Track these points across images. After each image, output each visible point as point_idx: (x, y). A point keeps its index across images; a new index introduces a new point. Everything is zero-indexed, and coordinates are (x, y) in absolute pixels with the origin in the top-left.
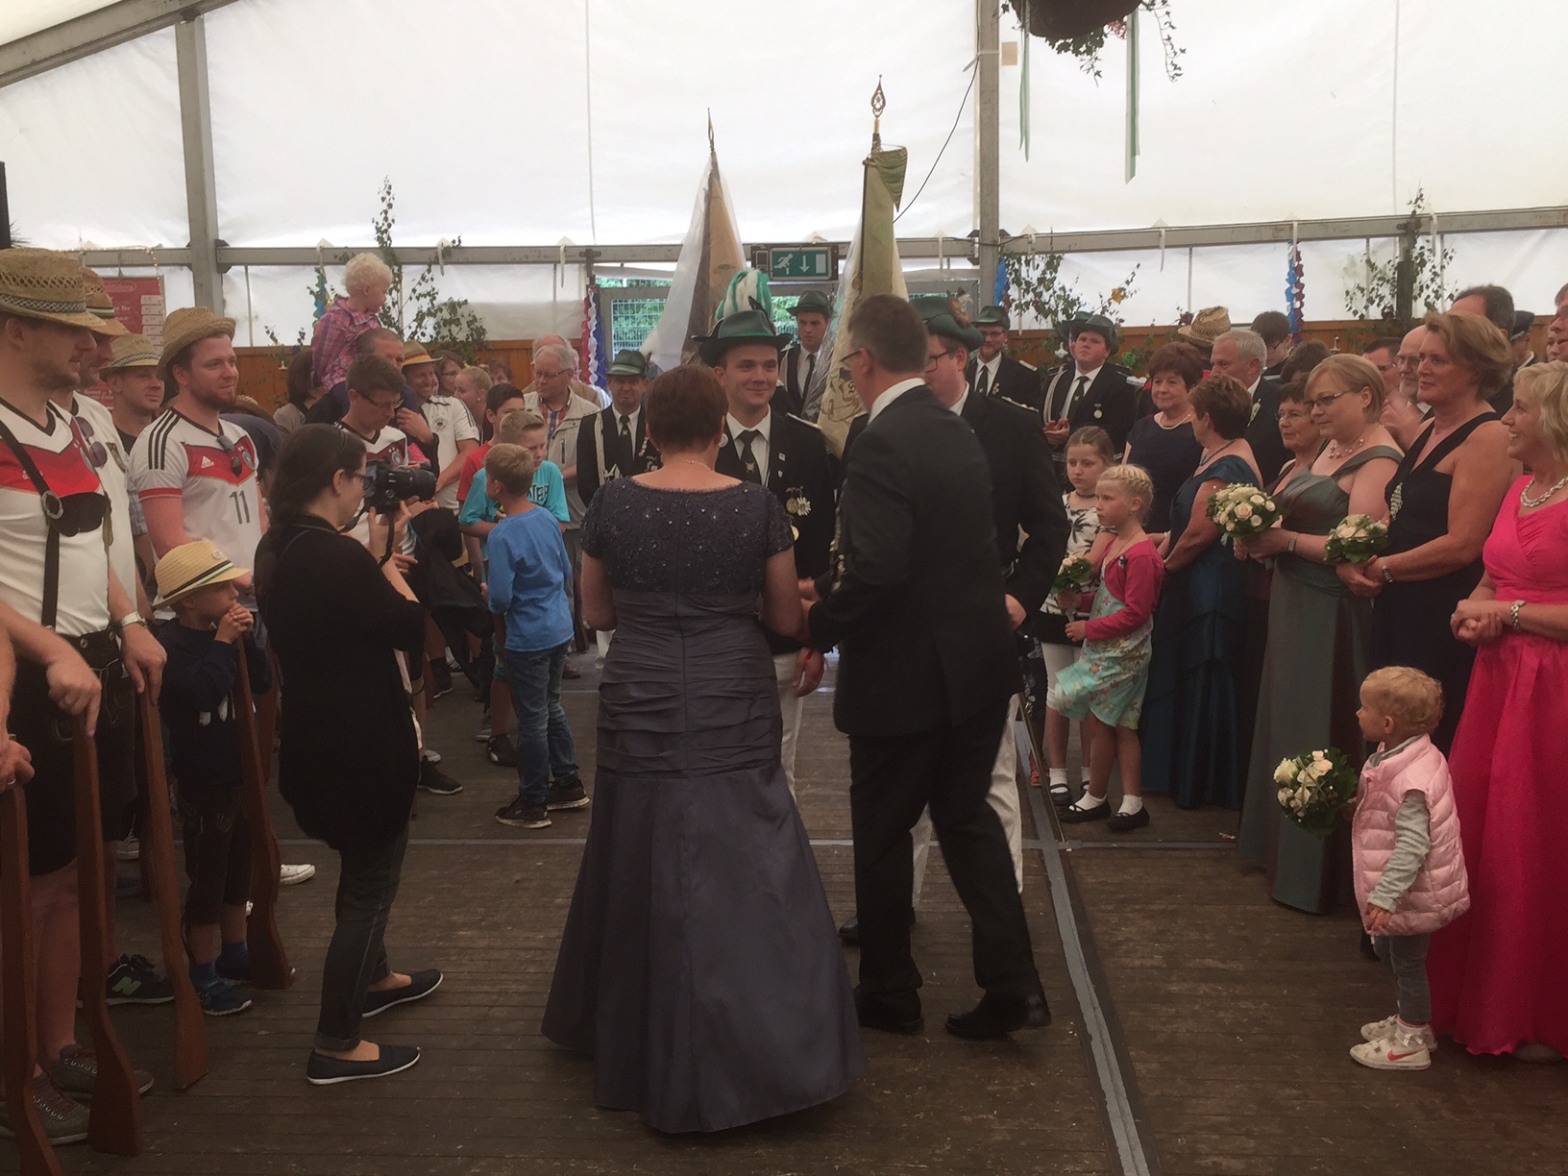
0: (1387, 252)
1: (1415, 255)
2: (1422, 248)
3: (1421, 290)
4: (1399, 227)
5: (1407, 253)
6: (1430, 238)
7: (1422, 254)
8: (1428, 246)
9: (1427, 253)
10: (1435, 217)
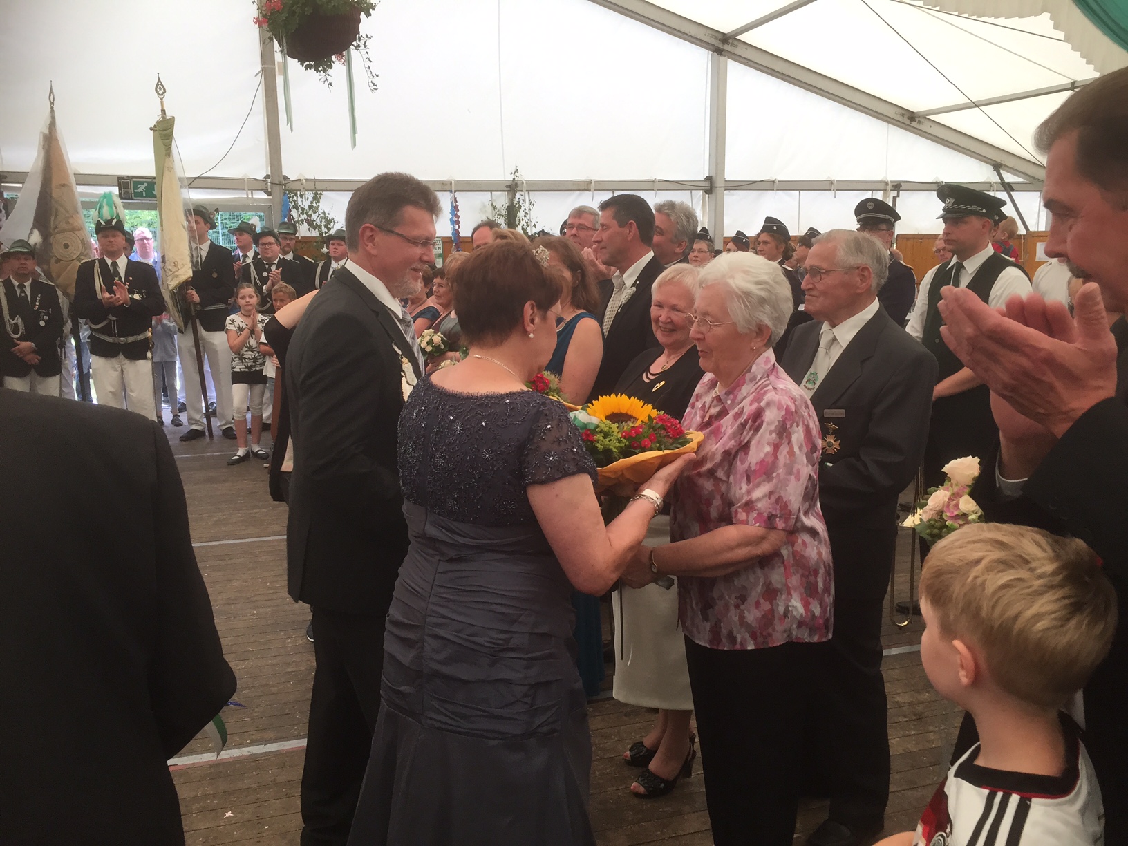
0: (502, 200)
1: (515, 202)
2: (519, 199)
3: (520, 222)
4: (507, 186)
5: (512, 201)
6: (523, 193)
7: (519, 202)
8: (522, 198)
9: (521, 202)
10: (524, 182)
